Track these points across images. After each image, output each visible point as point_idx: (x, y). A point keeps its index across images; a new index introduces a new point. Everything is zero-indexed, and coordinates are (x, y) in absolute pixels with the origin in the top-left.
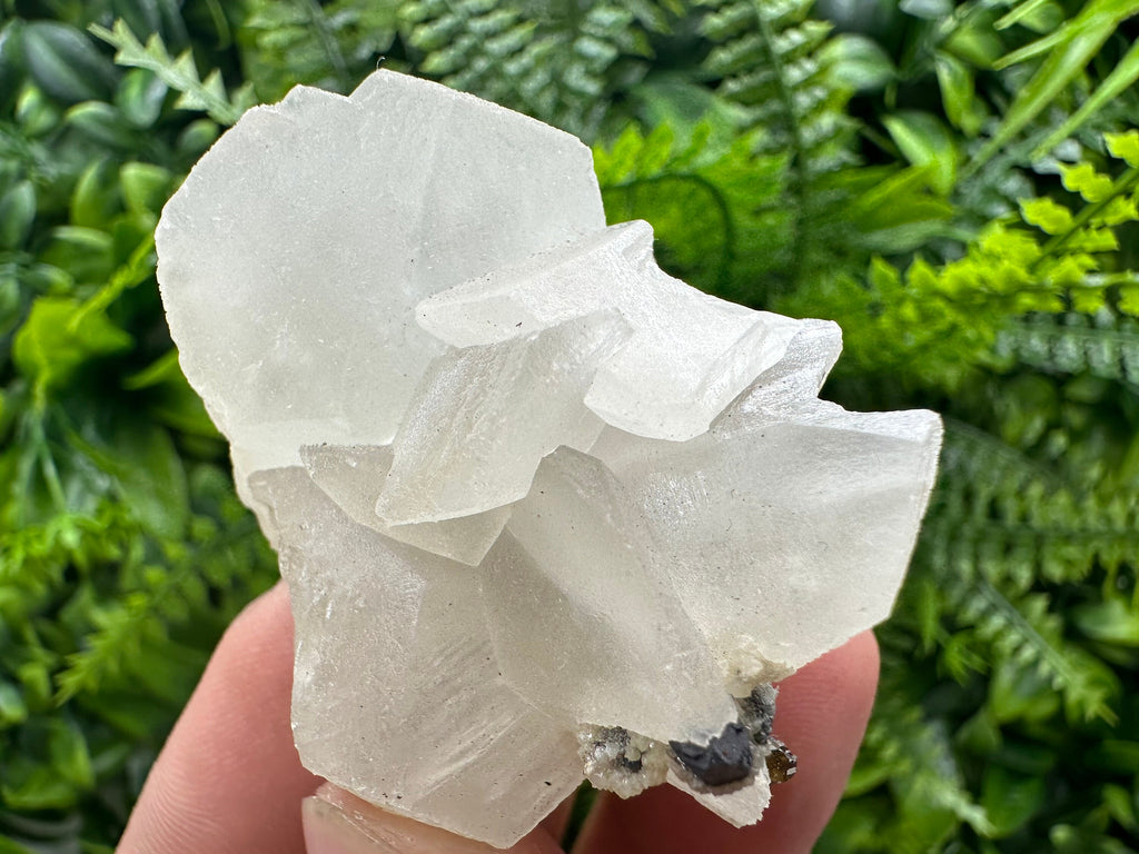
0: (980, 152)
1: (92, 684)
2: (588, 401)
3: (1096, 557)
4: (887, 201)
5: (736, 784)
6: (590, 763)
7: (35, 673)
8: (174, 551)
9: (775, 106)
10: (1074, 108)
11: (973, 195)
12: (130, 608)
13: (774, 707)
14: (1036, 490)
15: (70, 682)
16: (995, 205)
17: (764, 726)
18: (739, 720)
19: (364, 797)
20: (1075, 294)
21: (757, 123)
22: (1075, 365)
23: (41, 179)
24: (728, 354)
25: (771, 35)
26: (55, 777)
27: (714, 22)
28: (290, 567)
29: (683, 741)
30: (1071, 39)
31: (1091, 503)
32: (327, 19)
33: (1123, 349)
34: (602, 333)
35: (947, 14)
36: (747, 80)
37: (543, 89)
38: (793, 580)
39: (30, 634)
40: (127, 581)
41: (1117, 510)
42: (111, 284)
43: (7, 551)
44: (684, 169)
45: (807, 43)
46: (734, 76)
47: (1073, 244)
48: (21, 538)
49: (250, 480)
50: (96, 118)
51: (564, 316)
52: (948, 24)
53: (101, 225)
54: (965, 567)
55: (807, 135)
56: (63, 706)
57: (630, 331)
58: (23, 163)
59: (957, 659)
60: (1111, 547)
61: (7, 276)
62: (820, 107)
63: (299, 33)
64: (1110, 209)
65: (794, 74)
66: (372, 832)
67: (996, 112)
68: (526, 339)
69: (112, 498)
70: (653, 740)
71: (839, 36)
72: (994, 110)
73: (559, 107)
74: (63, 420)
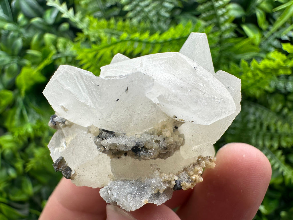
0: (266, 35)
1: (35, 167)
4: (242, 47)
7: (19, 165)
9: (215, 20)
11: (265, 45)
14: (279, 123)
15: (29, 166)
16: (271, 48)
22: (291, 90)
23: (24, 38)
25: (214, 2)
26: (23, 192)
30: (291, 5)
36: (208, 14)
37: (153, 16)
39: (18, 155)
45: (223, 4)
46: (204, 12)
50: (38, 22)
52: (259, 1)
53: (38, 50)
54: (260, 143)
55: (223, 28)
58: (19, 33)
61: (15, 62)
62: (226, 21)
65: (220, 12)
69: (39, 121)
71: (231, 3)
72: (270, 24)
73: (159, 20)
74: (28, 100)
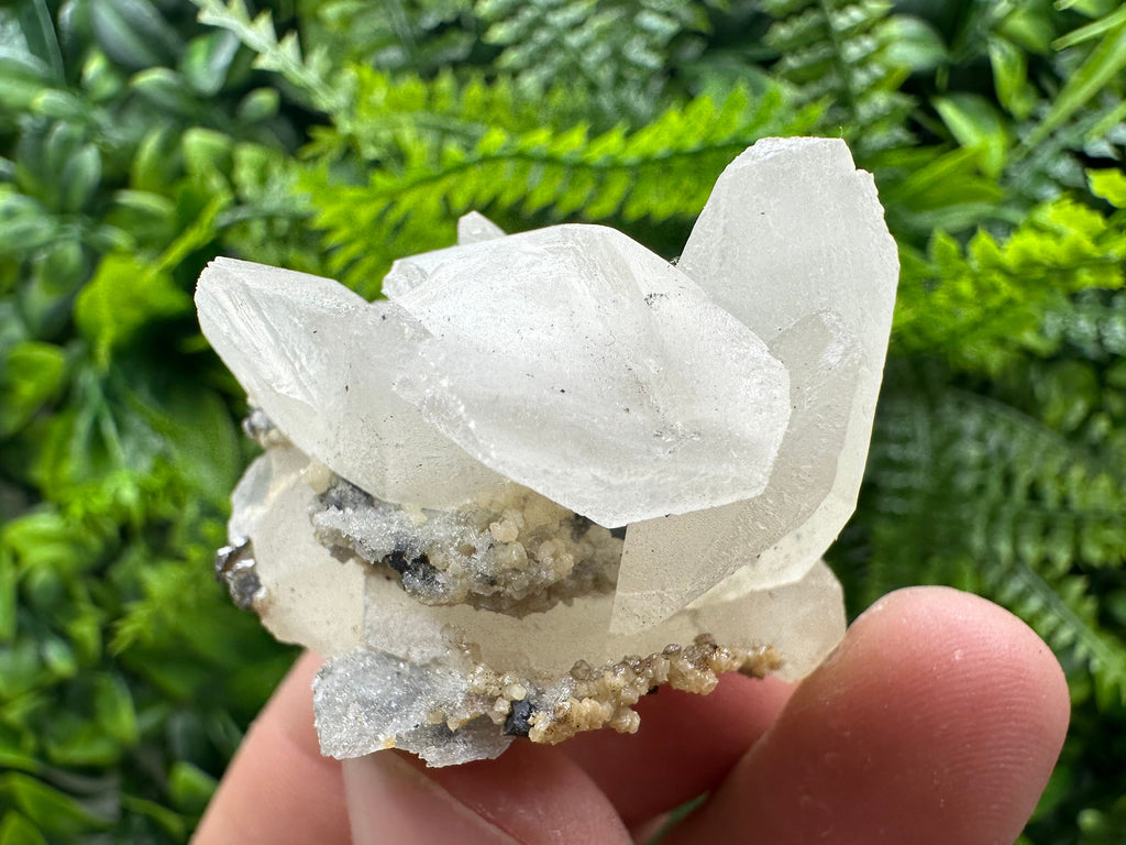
0: (1030, 137)
4: (935, 183)
7: (86, 628)
9: (834, 81)
11: (1022, 177)
14: (1077, 474)
15: (127, 630)
16: (1045, 187)
22: (1123, 347)
23: (106, 144)
25: (831, 11)
26: (99, 733)
36: (807, 56)
37: (601, 63)
39: (80, 590)
40: (178, 540)
45: (866, 21)
46: (794, 52)
50: (163, 86)
52: (1002, 8)
53: (163, 191)
54: (1004, 548)
55: (864, 111)
58: (88, 129)
61: (73, 238)
62: (876, 84)
65: (853, 51)
67: (1045, 97)
69: (163, 460)
71: (895, 16)
72: (1044, 95)
73: (619, 80)
74: (120, 383)
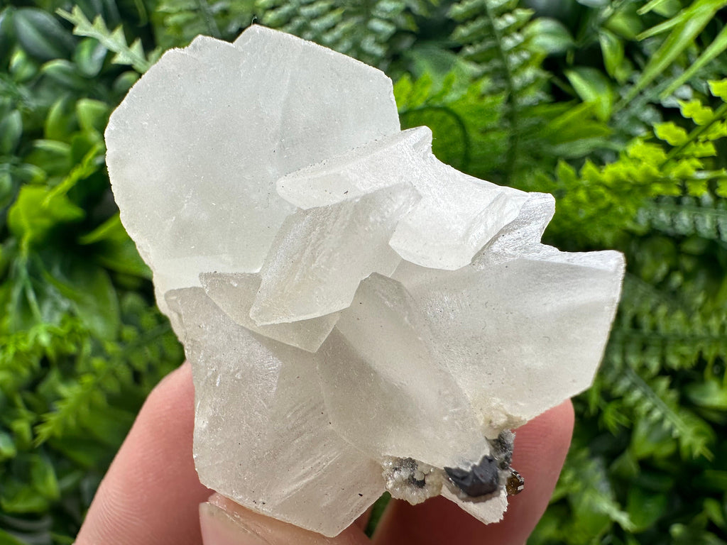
0: (627, 95)
1: (58, 433)
2: (392, 243)
3: (701, 353)
4: (568, 125)
5: (489, 496)
6: (391, 481)
7: (22, 426)
8: (111, 347)
9: (496, 63)
10: (688, 65)
11: (623, 121)
12: (82, 384)
13: (512, 446)
14: (662, 310)
15: (44, 431)
16: (637, 127)
17: (506, 458)
18: (491, 454)
19: (240, 503)
20: (688, 184)
21: (485, 74)
22: (688, 231)
23: (25, 109)
24: (483, 214)
25: (494, 18)
26: (35, 492)
27: (457, 9)
28: (192, 353)
29: (454, 467)
30: (686, 21)
31: (697, 318)
32: (209, 7)
33: (719, 220)
34: (402, 197)
35: (607, 5)
36: (478, 47)
38: (526, 362)
39: (19, 401)
40: (81, 367)
41: (714, 323)
42: (70, 176)
43: (4, 348)
44: (438, 104)
45: (517, 23)
46: (470, 44)
47: (687, 152)
48: (13, 337)
49: (166, 296)
50: (62, 71)
51: (376, 187)
52: (607, 11)
53: (64, 139)
54: (617, 359)
55: (517, 82)
56: (40, 446)
57: (420, 197)
58: (14, 99)
59: (611, 418)
60: (710, 347)
61: (4, 171)
62: (525, 64)
63: (191, 16)
64: (712, 129)
65: (509, 43)
66: (246, 526)
67: (638, 68)
68: (351, 201)
69: (69, 314)
70: (433, 467)
71: (537, 19)
74: (40, 264)
